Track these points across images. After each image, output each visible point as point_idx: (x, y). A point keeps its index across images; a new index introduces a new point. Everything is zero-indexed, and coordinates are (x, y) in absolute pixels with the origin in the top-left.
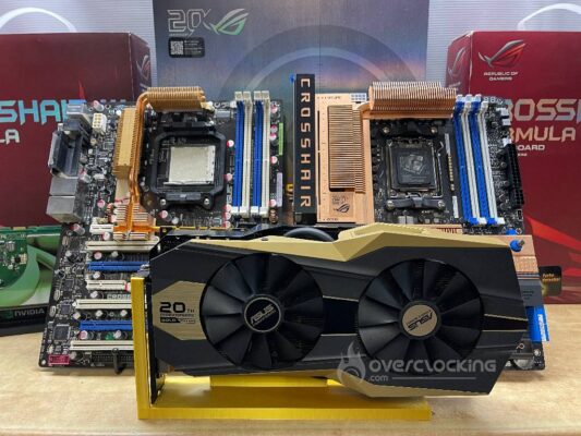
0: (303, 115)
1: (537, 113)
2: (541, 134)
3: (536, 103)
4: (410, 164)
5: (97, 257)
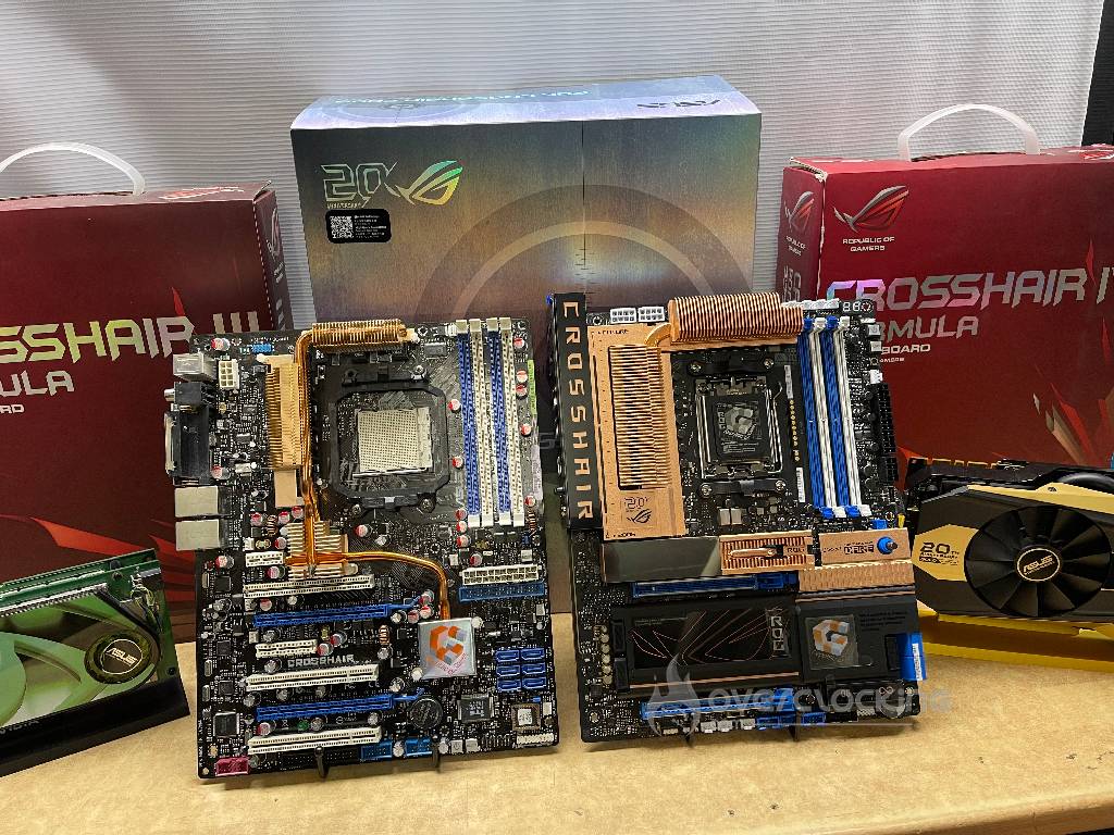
0: (570, 367)
1: (921, 297)
2: (925, 329)
3: (921, 282)
4: (734, 423)
5: (266, 607)
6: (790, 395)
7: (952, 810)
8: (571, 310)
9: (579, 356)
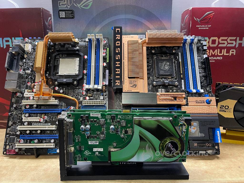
0: (117, 45)
1: (219, 43)
2: (221, 52)
3: (219, 39)
4: (164, 66)
5: (28, 107)
6: (180, 60)
7: (230, 179)
8: (118, 31)
9: (119, 42)
